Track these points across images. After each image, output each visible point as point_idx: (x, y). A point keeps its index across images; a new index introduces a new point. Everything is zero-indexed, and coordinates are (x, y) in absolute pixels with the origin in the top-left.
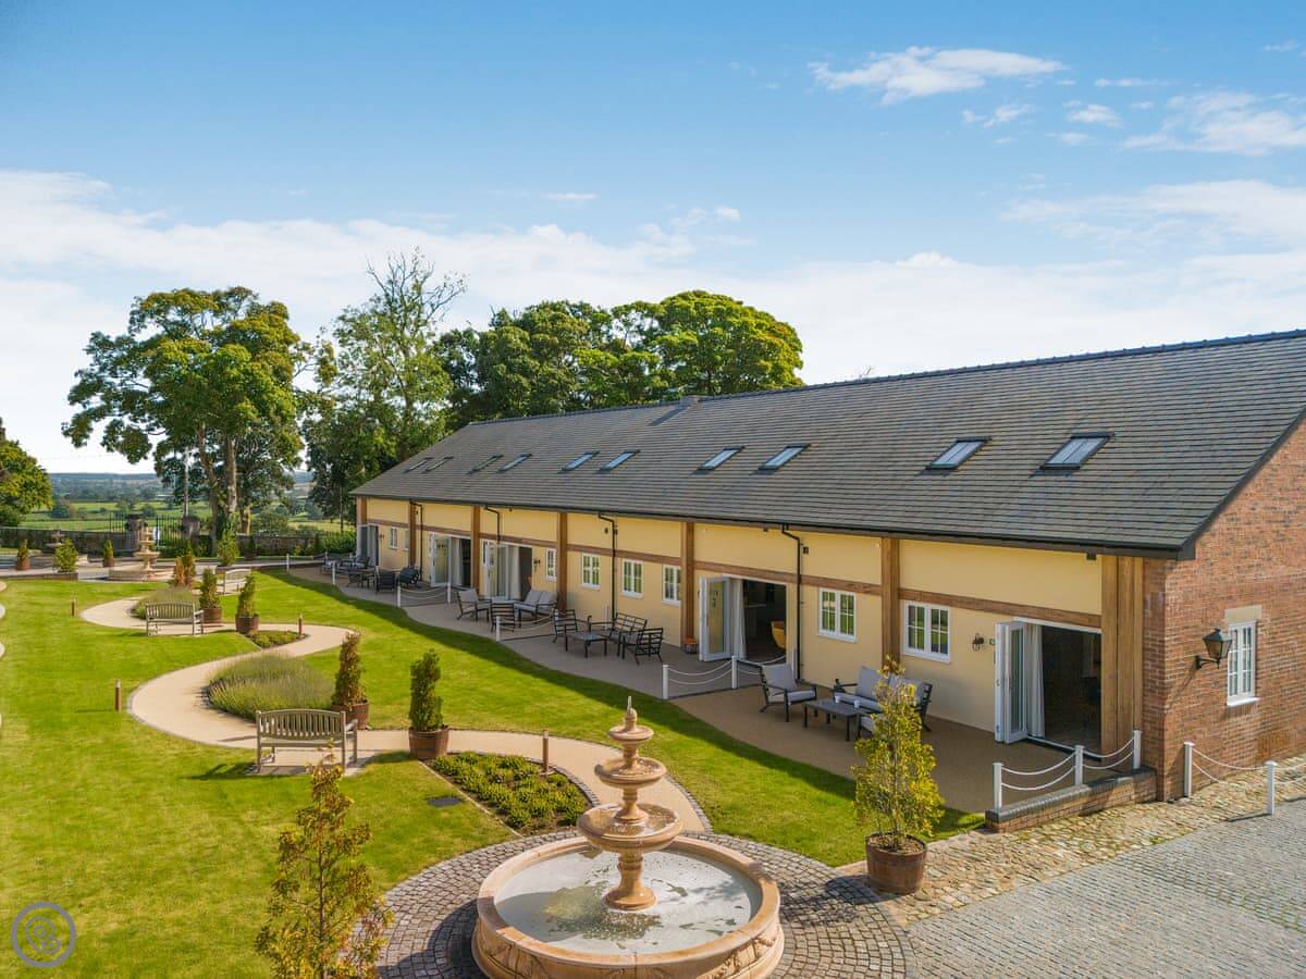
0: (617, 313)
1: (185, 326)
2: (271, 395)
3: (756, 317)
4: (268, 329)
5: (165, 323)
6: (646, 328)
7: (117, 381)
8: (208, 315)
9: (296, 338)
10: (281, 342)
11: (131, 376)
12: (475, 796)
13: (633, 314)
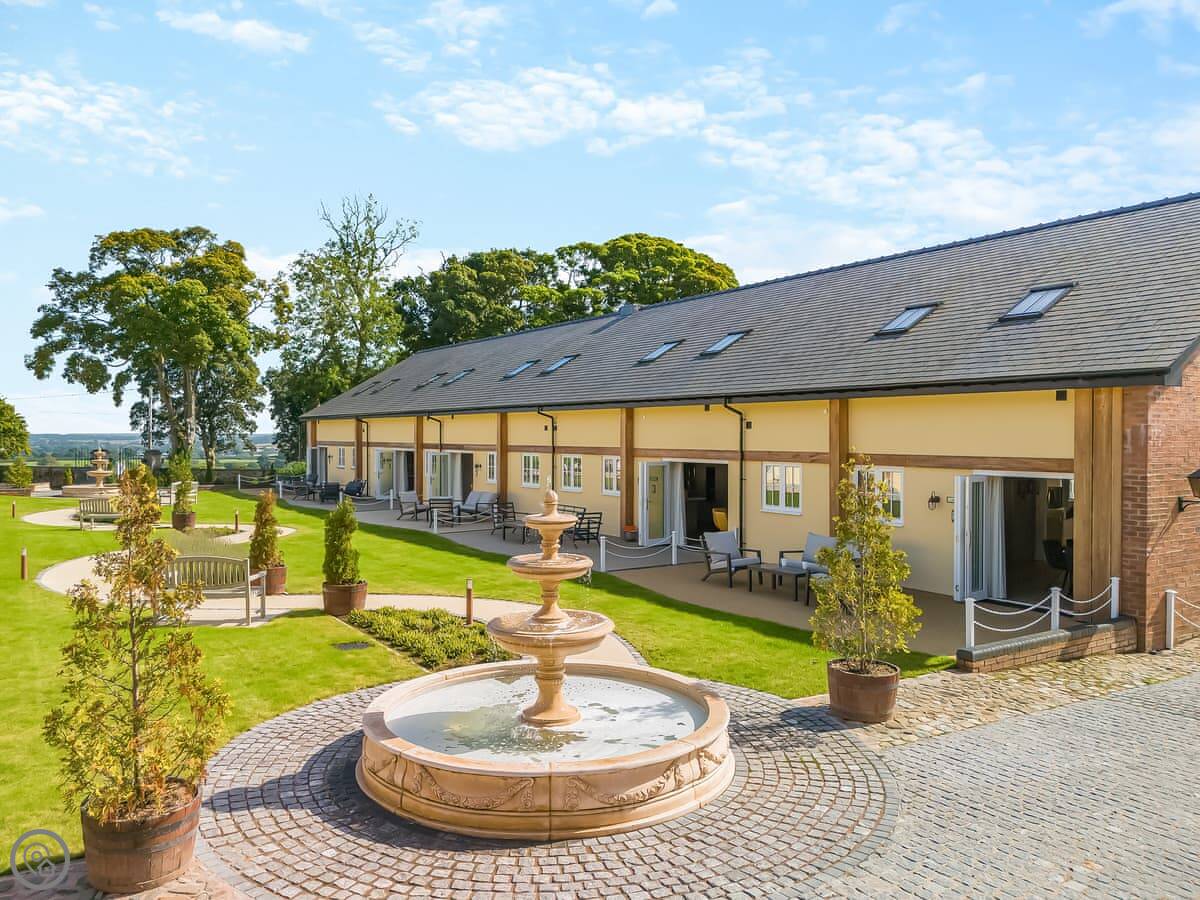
0: (561, 253)
1: (145, 264)
2: (226, 327)
3: (696, 258)
4: (224, 265)
5: (124, 260)
6: (590, 269)
7: (78, 316)
8: (168, 254)
9: (252, 276)
10: (237, 278)
11: (92, 311)
12: (389, 643)
13: (577, 255)
